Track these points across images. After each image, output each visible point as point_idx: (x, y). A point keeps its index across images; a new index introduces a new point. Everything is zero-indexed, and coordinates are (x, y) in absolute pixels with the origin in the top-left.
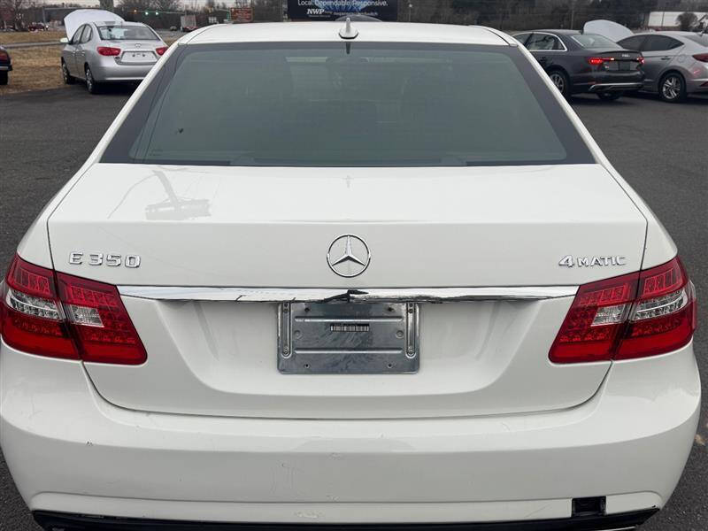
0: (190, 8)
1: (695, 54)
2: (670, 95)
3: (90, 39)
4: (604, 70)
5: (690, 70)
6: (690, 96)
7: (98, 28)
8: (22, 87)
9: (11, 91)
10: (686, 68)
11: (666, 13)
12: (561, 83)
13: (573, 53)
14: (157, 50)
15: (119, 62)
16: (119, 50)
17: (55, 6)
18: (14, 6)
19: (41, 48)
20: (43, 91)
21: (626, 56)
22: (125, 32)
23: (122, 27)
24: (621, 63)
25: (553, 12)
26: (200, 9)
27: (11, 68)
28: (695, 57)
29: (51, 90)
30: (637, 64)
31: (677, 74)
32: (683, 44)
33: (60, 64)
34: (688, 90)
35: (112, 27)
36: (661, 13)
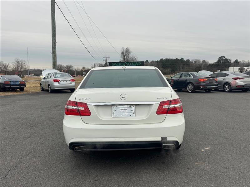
0: (77, 70)
1: (233, 77)
2: (227, 90)
3: (50, 77)
4: (205, 83)
5: (232, 82)
6: (233, 90)
7: (53, 74)
8: (28, 92)
9: (25, 93)
10: (231, 82)
11: (234, 67)
12: (192, 87)
13: (195, 78)
14: (71, 80)
15: (59, 84)
16: (59, 80)
17: (32, 70)
18: (19, 70)
19: (30, 82)
20: (35, 93)
21: (211, 78)
22: (61, 76)
23: (60, 74)
24: (210, 81)
25: (196, 68)
26: (80, 70)
27: (25, 86)
28: (233, 78)
29: (37, 92)
30: (215, 81)
31: (228, 84)
32: (229, 75)
33: (40, 85)
34: (232, 88)
35: (56, 74)
36: (233, 68)
